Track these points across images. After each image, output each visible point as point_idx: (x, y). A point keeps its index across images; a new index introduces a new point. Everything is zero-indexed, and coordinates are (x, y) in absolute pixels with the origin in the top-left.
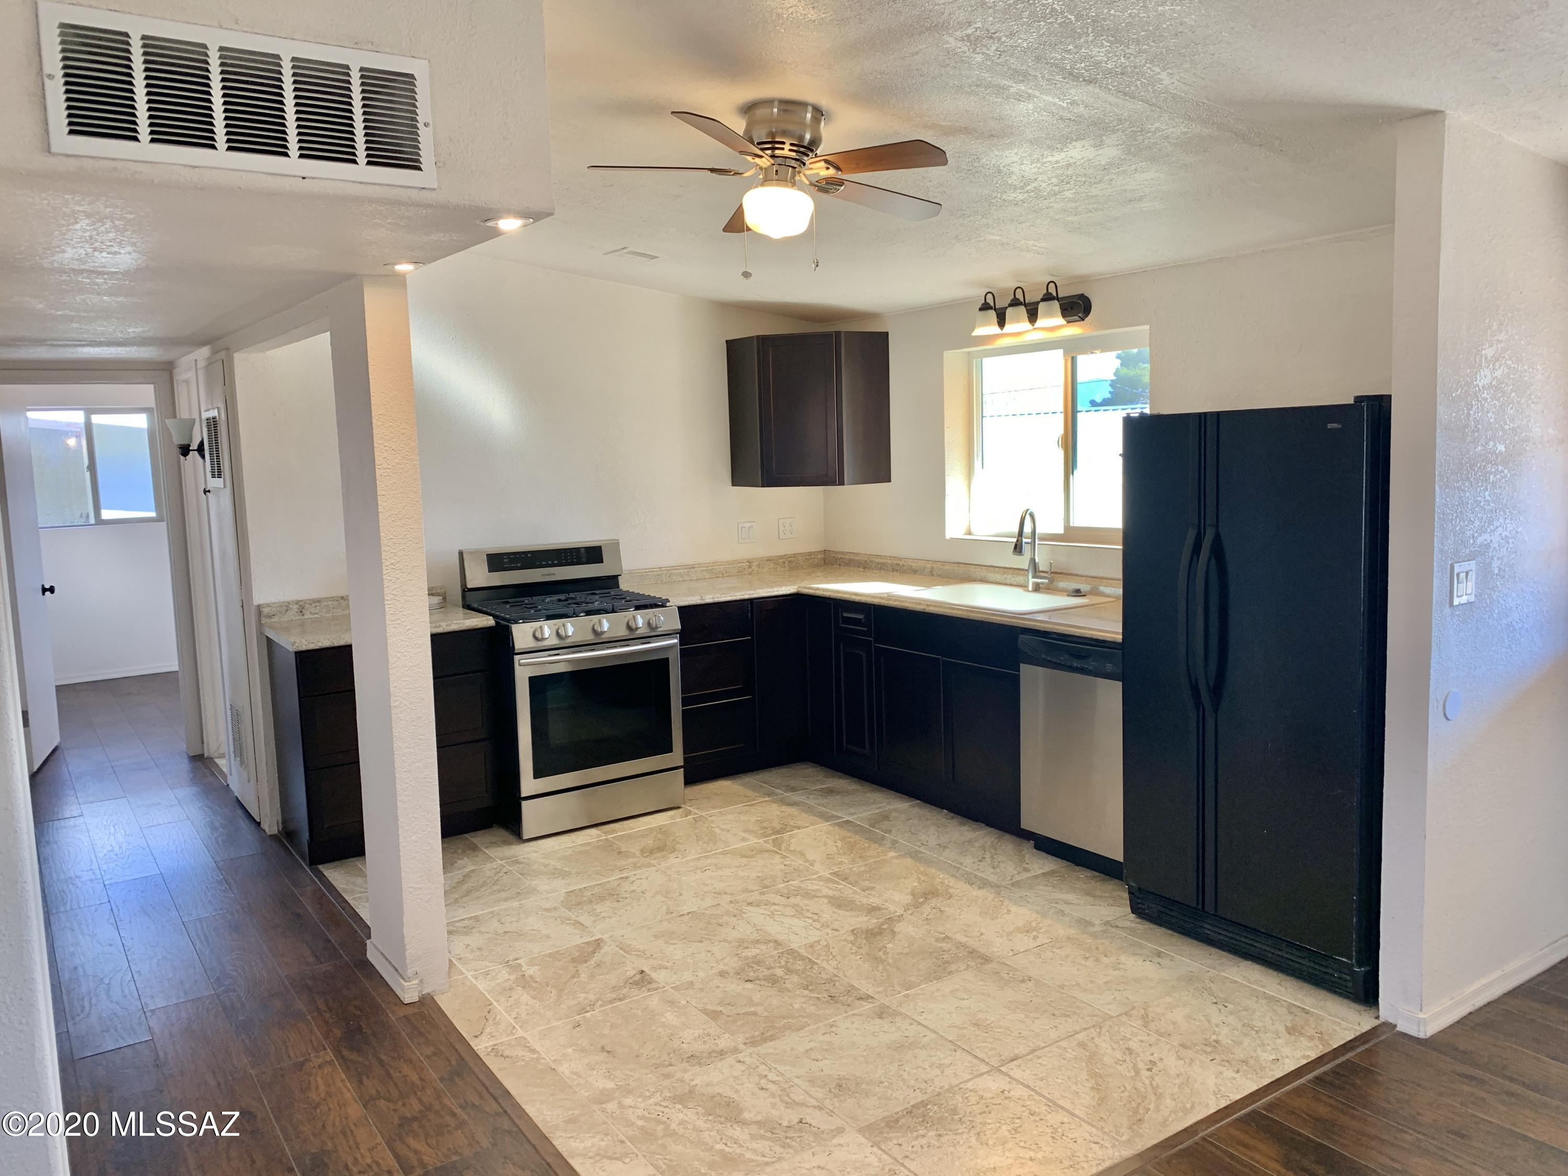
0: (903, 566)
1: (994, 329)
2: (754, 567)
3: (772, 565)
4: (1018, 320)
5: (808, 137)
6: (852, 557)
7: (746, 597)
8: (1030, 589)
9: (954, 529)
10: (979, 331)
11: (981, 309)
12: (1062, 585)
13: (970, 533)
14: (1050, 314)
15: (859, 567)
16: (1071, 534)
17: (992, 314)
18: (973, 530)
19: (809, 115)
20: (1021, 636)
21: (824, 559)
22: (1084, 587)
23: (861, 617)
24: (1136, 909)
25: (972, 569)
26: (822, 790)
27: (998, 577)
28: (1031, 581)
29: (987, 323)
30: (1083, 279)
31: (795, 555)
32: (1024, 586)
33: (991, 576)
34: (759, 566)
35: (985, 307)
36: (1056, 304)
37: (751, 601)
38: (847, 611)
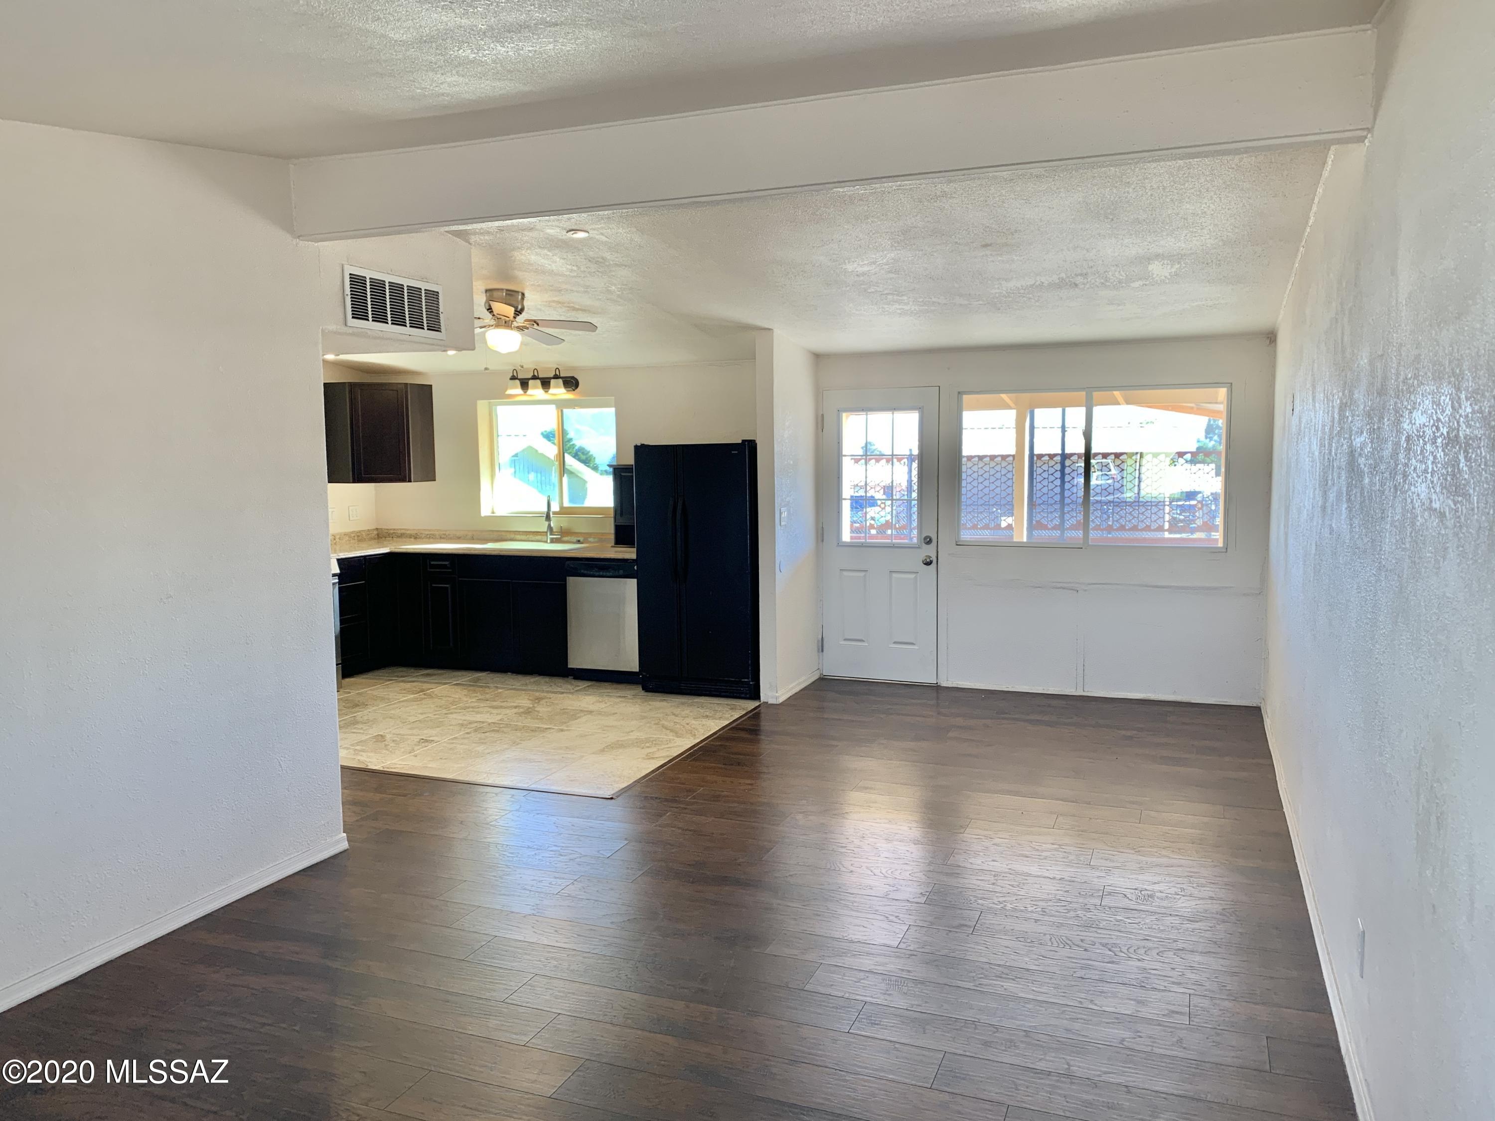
0: (449, 535)
1: (519, 391)
2: (337, 540)
3: (347, 538)
4: (536, 388)
5: (520, 307)
6: (403, 531)
7: (363, 554)
8: (549, 541)
9: (485, 511)
10: (509, 392)
11: (511, 379)
12: (565, 539)
13: (493, 513)
14: (557, 386)
15: (411, 538)
16: (564, 511)
17: (518, 382)
18: (495, 511)
19: (520, 297)
20: (568, 562)
21: (378, 535)
22: (581, 539)
23: (447, 563)
24: (646, 689)
25: (503, 534)
26: (422, 675)
27: (523, 537)
28: (550, 537)
29: (516, 388)
30: (574, 369)
31: (360, 532)
32: (546, 542)
33: (518, 537)
34: (340, 538)
35: (513, 378)
36: (560, 381)
37: (365, 557)
38: (433, 560)
